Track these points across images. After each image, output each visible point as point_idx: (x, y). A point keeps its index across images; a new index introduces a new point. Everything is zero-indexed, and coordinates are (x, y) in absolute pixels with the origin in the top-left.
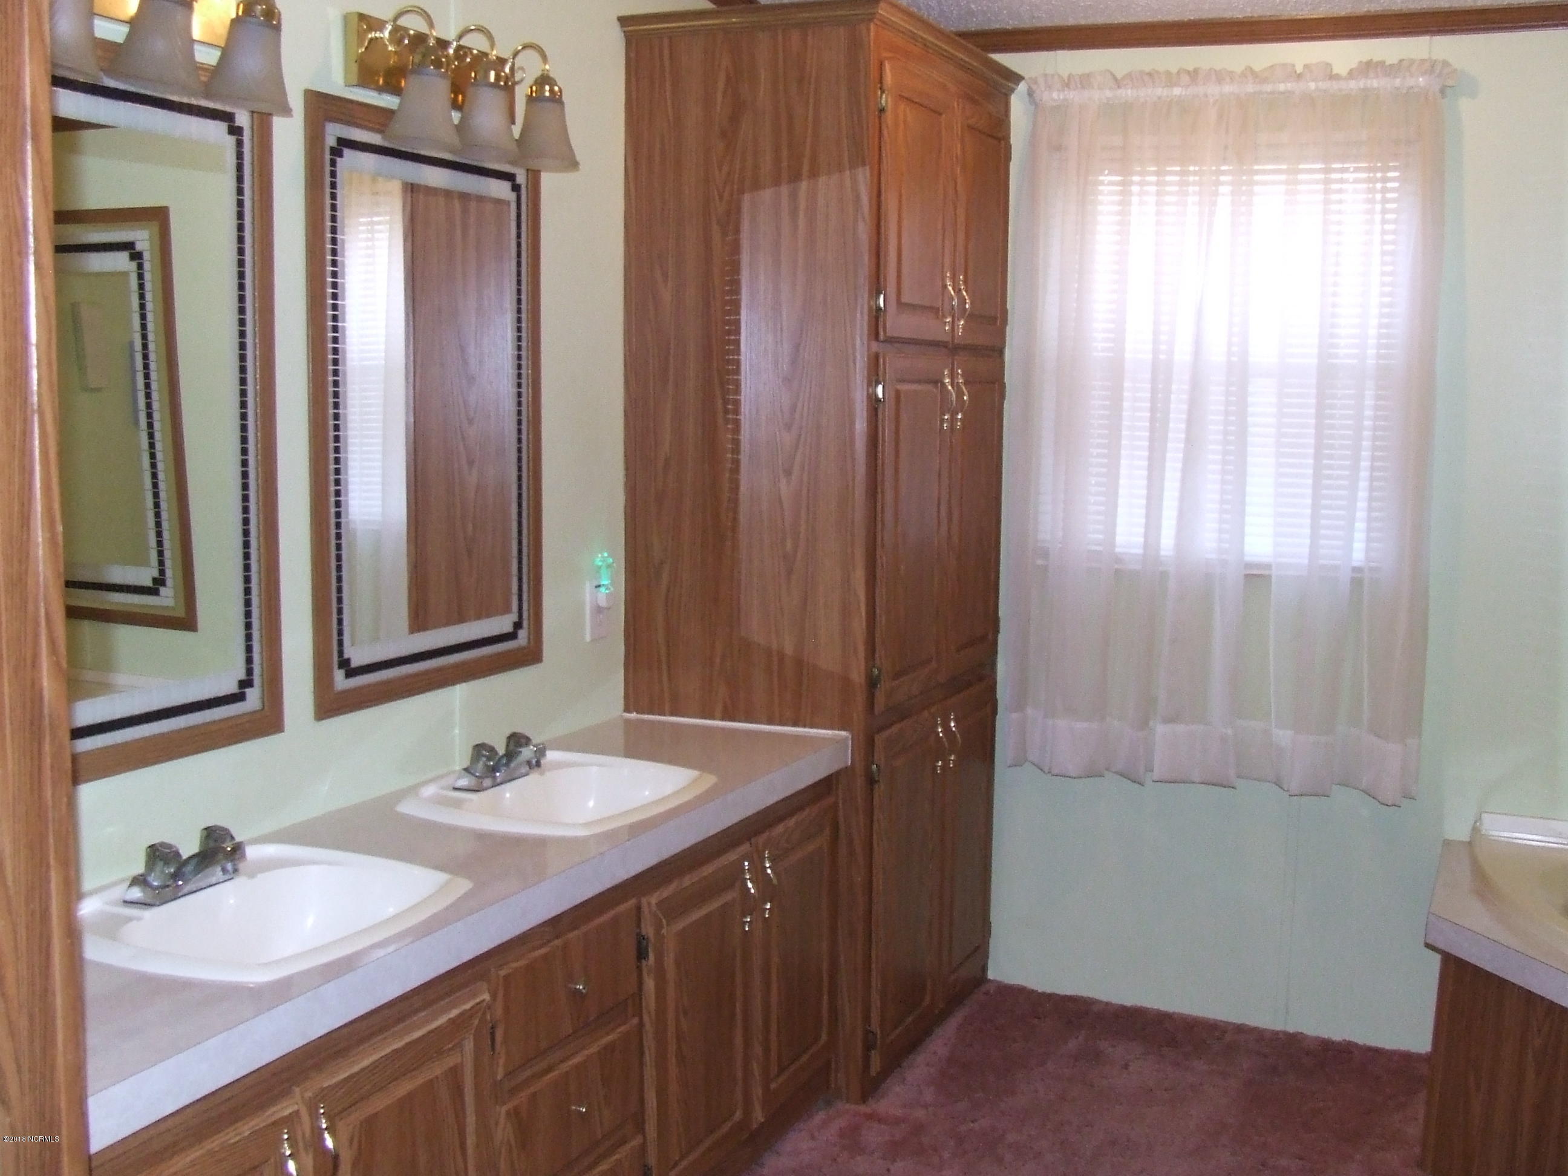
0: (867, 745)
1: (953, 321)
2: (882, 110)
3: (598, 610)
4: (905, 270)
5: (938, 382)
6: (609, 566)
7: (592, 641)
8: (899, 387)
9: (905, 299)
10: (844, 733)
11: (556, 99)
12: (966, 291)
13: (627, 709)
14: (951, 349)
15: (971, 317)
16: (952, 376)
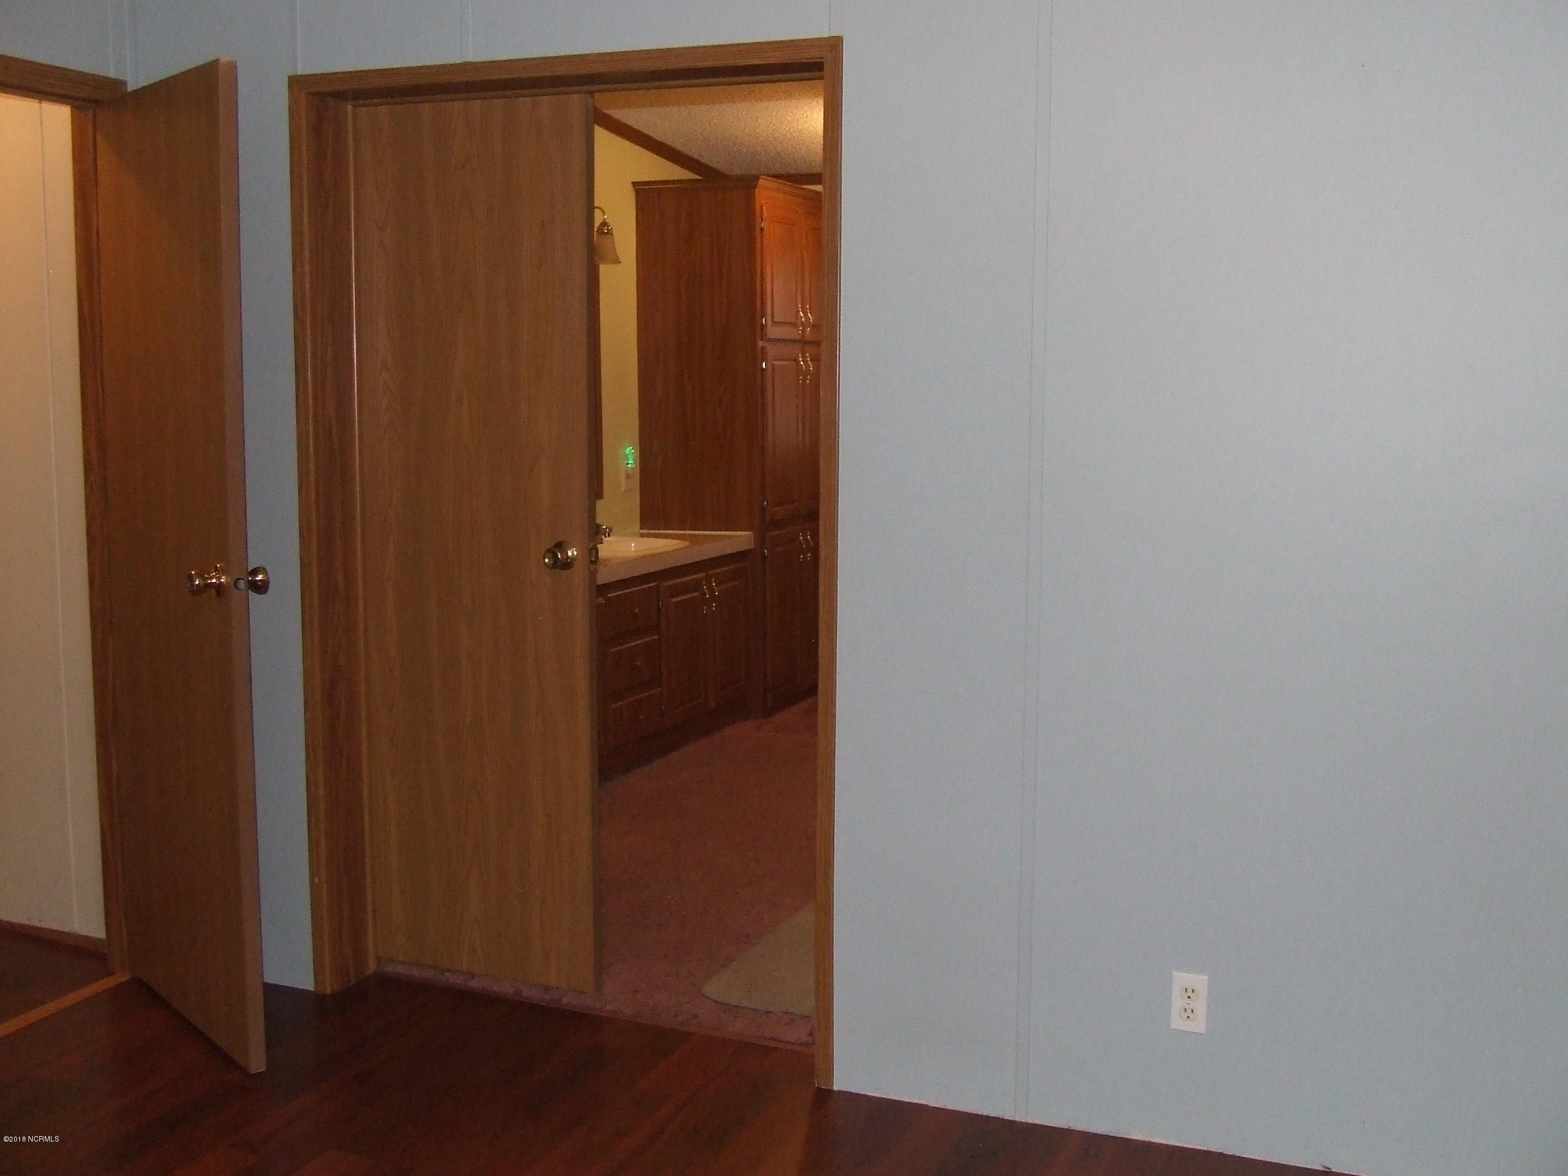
0: (761, 539)
1: (803, 328)
2: (762, 229)
3: (628, 476)
4: (776, 306)
5: (796, 361)
6: (633, 453)
7: (625, 491)
8: (774, 363)
9: (775, 320)
10: (750, 533)
11: (610, 233)
12: (811, 313)
13: (642, 528)
14: (803, 342)
15: (813, 326)
16: (804, 358)
